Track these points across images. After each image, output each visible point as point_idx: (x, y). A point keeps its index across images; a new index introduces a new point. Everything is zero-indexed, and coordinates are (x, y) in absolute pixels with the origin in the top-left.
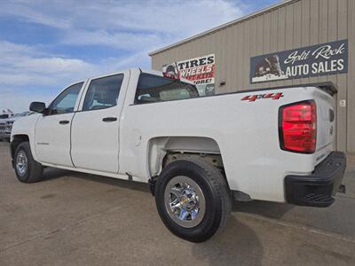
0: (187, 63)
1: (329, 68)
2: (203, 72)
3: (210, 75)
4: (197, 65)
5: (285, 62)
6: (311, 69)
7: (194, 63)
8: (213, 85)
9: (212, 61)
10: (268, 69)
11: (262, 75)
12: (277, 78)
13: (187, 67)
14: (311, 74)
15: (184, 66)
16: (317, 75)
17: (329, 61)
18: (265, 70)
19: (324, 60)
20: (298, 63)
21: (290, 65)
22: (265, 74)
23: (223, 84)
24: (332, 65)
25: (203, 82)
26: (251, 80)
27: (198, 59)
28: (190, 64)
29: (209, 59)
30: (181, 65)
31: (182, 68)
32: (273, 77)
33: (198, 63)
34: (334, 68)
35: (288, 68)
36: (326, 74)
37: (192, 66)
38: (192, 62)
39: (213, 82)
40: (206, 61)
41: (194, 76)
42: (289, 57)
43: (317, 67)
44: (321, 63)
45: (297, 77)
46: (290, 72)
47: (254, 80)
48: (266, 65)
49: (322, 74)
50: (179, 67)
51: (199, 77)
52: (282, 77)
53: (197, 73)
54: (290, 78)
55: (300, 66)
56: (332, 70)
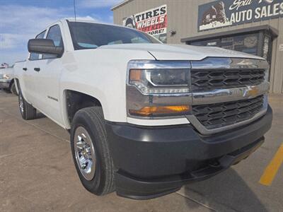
0: (143, 15)
1: (271, 12)
2: (157, 23)
3: (163, 25)
4: (151, 17)
5: (230, 9)
6: (254, 14)
7: (149, 15)
8: (165, 35)
9: (164, 12)
10: (214, 17)
11: (209, 23)
12: (222, 25)
13: (143, 19)
14: (253, 20)
15: (141, 18)
16: (259, 20)
17: (272, 5)
18: (211, 17)
19: (267, 4)
20: (242, 8)
21: (234, 11)
22: (211, 22)
23: (173, 33)
24: (275, 9)
25: (156, 32)
26: (199, 28)
27: (152, 10)
28: (145, 16)
29: (161, 10)
30: (138, 17)
31: (138, 20)
32: (219, 24)
33: (153, 14)
34: (277, 12)
35: (233, 14)
36: (268, 18)
37: (147, 18)
38: (147, 14)
39: (165, 32)
40: (159, 12)
41: (149, 27)
42: (234, 3)
43: (260, 12)
44: (264, 8)
45: (241, 23)
46: (234, 18)
47: (202, 28)
48: (212, 13)
49: (264, 18)
50: (136, 19)
51: (153, 27)
52: (227, 23)
53: (152, 24)
54: (234, 24)
55: (244, 12)
56: (275, 14)
